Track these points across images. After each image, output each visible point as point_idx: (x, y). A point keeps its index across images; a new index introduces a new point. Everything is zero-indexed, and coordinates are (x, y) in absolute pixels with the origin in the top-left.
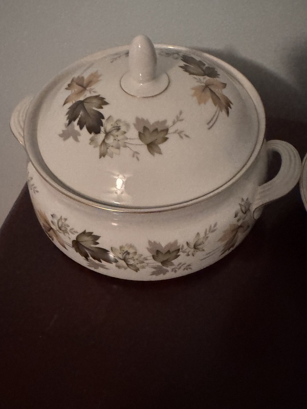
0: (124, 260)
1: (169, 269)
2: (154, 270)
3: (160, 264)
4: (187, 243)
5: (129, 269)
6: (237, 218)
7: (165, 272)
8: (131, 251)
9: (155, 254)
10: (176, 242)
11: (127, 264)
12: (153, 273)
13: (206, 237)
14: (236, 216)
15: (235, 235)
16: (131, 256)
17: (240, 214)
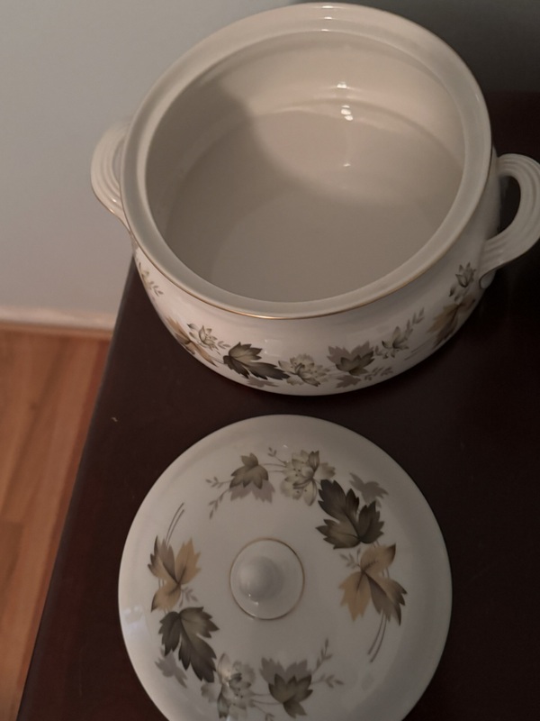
0: (298, 374)
1: (361, 377)
2: (340, 381)
3: (348, 374)
4: (383, 343)
5: (305, 384)
6: (453, 297)
7: (355, 382)
8: (306, 363)
9: (339, 363)
10: (367, 345)
11: (303, 379)
12: (339, 386)
13: (409, 330)
14: (452, 293)
15: (454, 317)
16: (306, 369)
17: (459, 288)
